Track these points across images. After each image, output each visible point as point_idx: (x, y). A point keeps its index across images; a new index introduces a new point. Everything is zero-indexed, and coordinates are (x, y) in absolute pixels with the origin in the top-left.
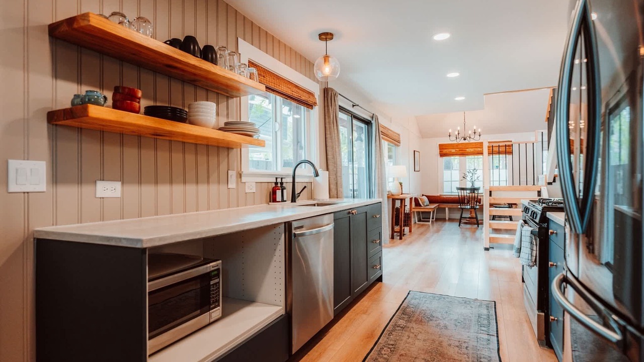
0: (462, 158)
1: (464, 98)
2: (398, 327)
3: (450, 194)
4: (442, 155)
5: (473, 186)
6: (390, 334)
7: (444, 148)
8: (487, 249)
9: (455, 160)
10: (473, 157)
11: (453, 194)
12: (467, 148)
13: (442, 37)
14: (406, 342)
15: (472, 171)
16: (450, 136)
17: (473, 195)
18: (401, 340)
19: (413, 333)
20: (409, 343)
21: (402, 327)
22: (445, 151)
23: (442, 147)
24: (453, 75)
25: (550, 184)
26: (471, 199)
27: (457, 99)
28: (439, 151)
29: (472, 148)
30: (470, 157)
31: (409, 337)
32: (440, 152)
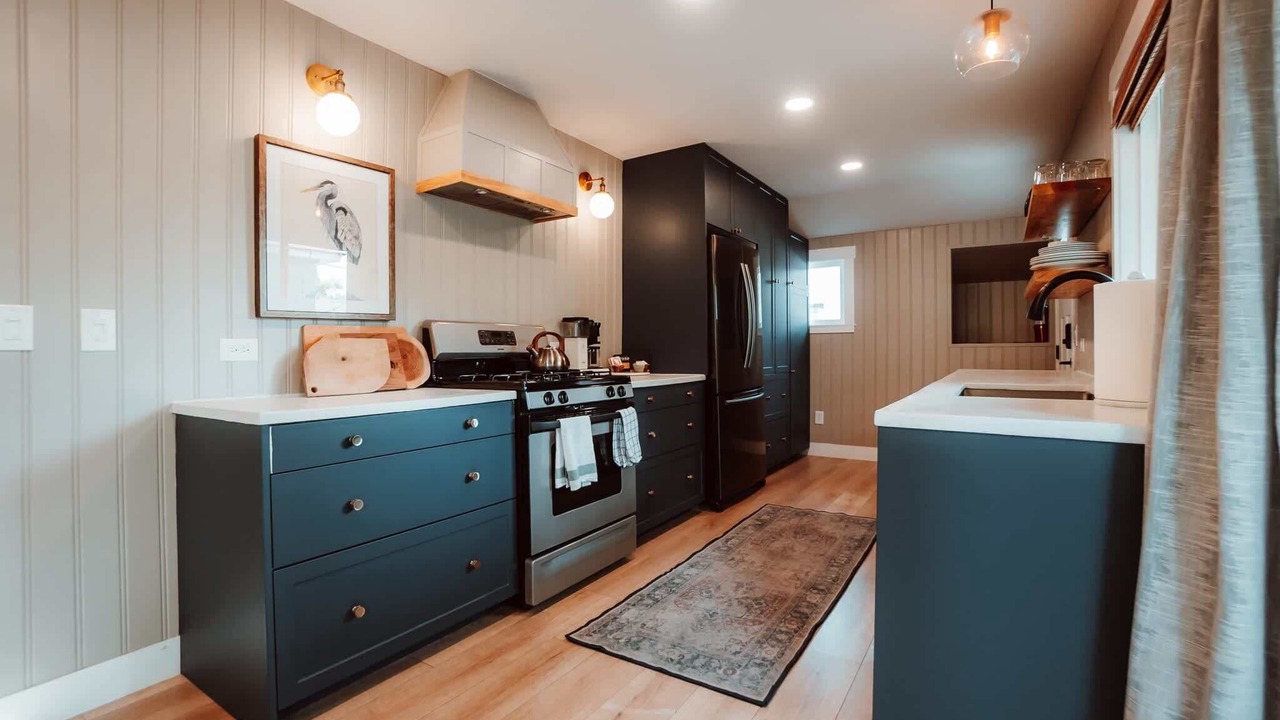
2: (822, 590)
6: (835, 580)
14: (812, 568)
18: (818, 571)
19: (798, 579)
20: (810, 567)
21: (815, 589)
31: (807, 574)
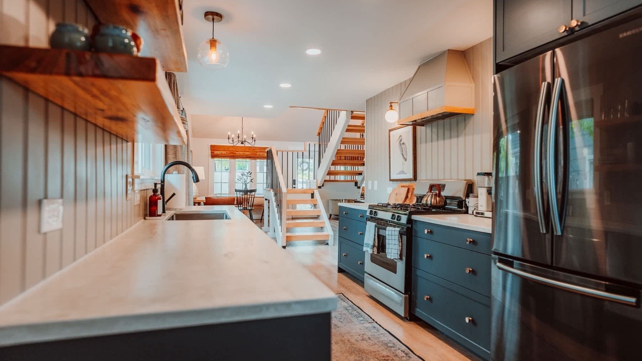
0: (233, 160)
1: (272, 107)
3: (220, 195)
4: (213, 156)
5: (246, 187)
7: (216, 149)
8: (284, 247)
9: (226, 162)
10: (242, 160)
11: (222, 195)
12: (237, 151)
13: (313, 52)
15: (246, 174)
16: (229, 138)
17: (246, 196)
22: (216, 152)
23: (213, 148)
24: (285, 85)
25: (320, 187)
26: (244, 201)
27: (265, 106)
28: (210, 151)
29: (242, 151)
30: (240, 160)
32: (212, 153)
